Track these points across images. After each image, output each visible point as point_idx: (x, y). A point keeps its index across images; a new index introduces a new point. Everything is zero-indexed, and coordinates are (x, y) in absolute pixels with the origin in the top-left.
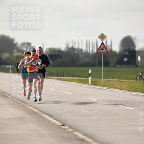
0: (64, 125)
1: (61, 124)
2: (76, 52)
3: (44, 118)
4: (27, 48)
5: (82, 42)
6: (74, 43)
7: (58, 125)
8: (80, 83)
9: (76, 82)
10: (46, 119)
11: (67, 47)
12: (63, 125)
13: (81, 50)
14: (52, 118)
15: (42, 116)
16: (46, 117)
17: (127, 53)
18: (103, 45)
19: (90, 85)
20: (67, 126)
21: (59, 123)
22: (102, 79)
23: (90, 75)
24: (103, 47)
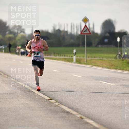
1: (49, 99)
2: (62, 34)
3: (34, 93)
4: (18, 30)
5: (67, 25)
6: (60, 26)
8: (65, 61)
9: (63, 61)
10: (36, 94)
11: (54, 29)
12: (51, 99)
13: (67, 32)
14: (41, 93)
15: (32, 91)
16: (35, 92)
17: (108, 35)
18: (86, 28)
19: (75, 63)
20: (54, 100)
21: (47, 97)
22: (85, 58)
23: (75, 54)
24: (86, 29)
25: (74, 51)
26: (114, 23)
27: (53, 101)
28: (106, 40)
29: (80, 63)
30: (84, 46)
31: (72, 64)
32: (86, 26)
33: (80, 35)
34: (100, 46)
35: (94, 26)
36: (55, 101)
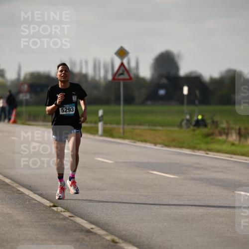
0: (56, 205)
1: (52, 204)
3: (22, 193)
5: (86, 62)
7: (46, 206)
10: (26, 196)
12: (54, 206)
13: (85, 76)
14: (35, 193)
15: (19, 191)
16: (24, 192)
17: (164, 81)
18: (122, 68)
19: (101, 136)
20: (61, 207)
21: (48, 202)
22: (121, 126)
23: (101, 119)
24: (123, 71)
25: (101, 113)
26: (176, 59)
27: (60, 209)
28: (162, 92)
29: (112, 136)
30: (119, 104)
31: (97, 137)
32: (122, 64)
33: (110, 82)
34: (149, 103)
35: (137, 64)
36: (63, 210)
